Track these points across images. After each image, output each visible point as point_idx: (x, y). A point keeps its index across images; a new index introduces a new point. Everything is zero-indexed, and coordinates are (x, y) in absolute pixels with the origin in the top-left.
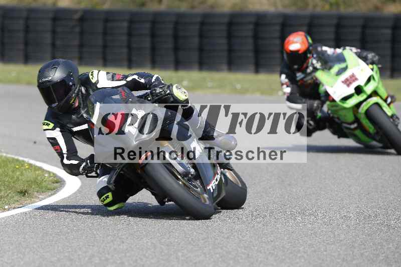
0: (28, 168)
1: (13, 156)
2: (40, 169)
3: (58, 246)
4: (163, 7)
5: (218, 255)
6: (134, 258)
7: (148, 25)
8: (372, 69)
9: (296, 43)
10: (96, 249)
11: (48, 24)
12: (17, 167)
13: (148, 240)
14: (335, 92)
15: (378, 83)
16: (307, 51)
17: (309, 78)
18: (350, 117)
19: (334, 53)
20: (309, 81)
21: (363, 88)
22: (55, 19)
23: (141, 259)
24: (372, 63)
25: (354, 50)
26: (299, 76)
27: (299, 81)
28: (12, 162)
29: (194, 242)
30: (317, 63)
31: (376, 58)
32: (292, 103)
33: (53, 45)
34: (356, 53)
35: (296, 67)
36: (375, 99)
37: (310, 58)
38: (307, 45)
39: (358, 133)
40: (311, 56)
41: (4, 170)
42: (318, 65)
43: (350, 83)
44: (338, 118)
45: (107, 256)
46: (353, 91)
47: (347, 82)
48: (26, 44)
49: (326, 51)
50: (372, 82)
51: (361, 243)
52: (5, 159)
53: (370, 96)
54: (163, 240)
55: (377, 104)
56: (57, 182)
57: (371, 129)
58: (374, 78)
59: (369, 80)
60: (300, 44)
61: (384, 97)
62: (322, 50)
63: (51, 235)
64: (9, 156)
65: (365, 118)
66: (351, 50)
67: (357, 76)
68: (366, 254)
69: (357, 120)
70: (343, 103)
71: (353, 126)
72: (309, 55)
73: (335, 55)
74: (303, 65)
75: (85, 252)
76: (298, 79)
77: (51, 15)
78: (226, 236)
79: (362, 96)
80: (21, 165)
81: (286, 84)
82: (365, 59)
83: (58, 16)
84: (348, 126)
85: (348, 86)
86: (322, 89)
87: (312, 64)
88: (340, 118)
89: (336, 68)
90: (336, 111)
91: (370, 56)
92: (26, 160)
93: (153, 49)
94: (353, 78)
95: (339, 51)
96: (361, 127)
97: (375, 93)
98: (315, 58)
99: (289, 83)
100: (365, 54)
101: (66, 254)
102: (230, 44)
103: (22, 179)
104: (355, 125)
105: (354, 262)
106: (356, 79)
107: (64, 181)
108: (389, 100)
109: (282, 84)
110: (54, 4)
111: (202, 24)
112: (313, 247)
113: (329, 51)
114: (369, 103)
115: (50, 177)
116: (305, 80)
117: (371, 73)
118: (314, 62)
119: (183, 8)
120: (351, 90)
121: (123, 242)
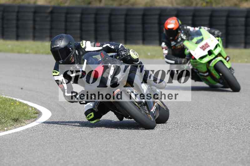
0: (19, 105)
1: (10, 97)
2: (26, 105)
3: (38, 153)
4: (102, 5)
5: (137, 159)
6: (85, 160)
7: (93, 16)
8: (218, 40)
9: (172, 24)
10: (61, 155)
11: (31, 15)
12: (12, 104)
13: (93, 149)
14: (196, 54)
15: (222, 48)
16: (178, 29)
17: (178, 45)
18: (204, 69)
19: (194, 30)
20: (179, 47)
21: (213, 52)
22: (35, 12)
23: (89, 161)
24: (218, 37)
25: (206, 28)
26: (173, 43)
27: (172, 46)
28: (9, 101)
29: (122, 150)
30: (184, 36)
31: (220, 34)
32: (169, 59)
33: (34, 28)
34: (208, 30)
35: (171, 38)
36: (220, 58)
37: (179, 33)
38: (178, 25)
39: (209, 78)
40: (180, 31)
41: (4, 106)
42: (184, 37)
43: (205, 48)
44: (197, 69)
45: (68, 159)
46: (207, 53)
47: (203, 48)
48: (17, 27)
49: (189, 29)
50: (218, 47)
51: (226, 151)
52: (5, 99)
53: (216, 57)
54: (103, 149)
55: (221, 61)
56: (37, 114)
57: (217, 76)
58: (219, 46)
59: (216, 47)
60: (174, 24)
61: (225, 57)
62: (187, 28)
63: (33, 146)
64: (7, 97)
65: (214, 69)
66: (205, 28)
67: (209, 44)
68: (229, 158)
69: (208, 71)
70: (201, 60)
71: (206, 74)
72: (179, 31)
73: (195, 31)
74: (175, 37)
75: (55, 157)
76: (172, 45)
77: (33, 10)
78: (142, 146)
79: (212, 56)
80: (14, 103)
81: (165, 48)
82: (213, 34)
83: (37, 10)
84: (203, 74)
85: (204, 50)
86: (187, 52)
87: (181, 37)
88: (198, 69)
89: (195, 39)
90: (196, 65)
91: (216, 32)
92: (18, 99)
93: (96, 31)
94: (207, 45)
95: (197, 29)
96: (211, 75)
97: (220, 55)
98: (182, 33)
99: (167, 48)
100: (213, 31)
101: (43, 158)
102: (143, 28)
103: (15, 112)
104: (207, 74)
105: (222, 163)
106: (209, 46)
107: (41, 113)
108: (228, 59)
109: (163, 48)
110: (35, 3)
111: (127, 15)
112: (196, 153)
113: (191, 29)
114: (216, 60)
115: (33, 110)
116: (176, 46)
117: (217, 42)
118: (182, 35)
119: (115, 5)
120: (206, 53)
121: (78, 151)
